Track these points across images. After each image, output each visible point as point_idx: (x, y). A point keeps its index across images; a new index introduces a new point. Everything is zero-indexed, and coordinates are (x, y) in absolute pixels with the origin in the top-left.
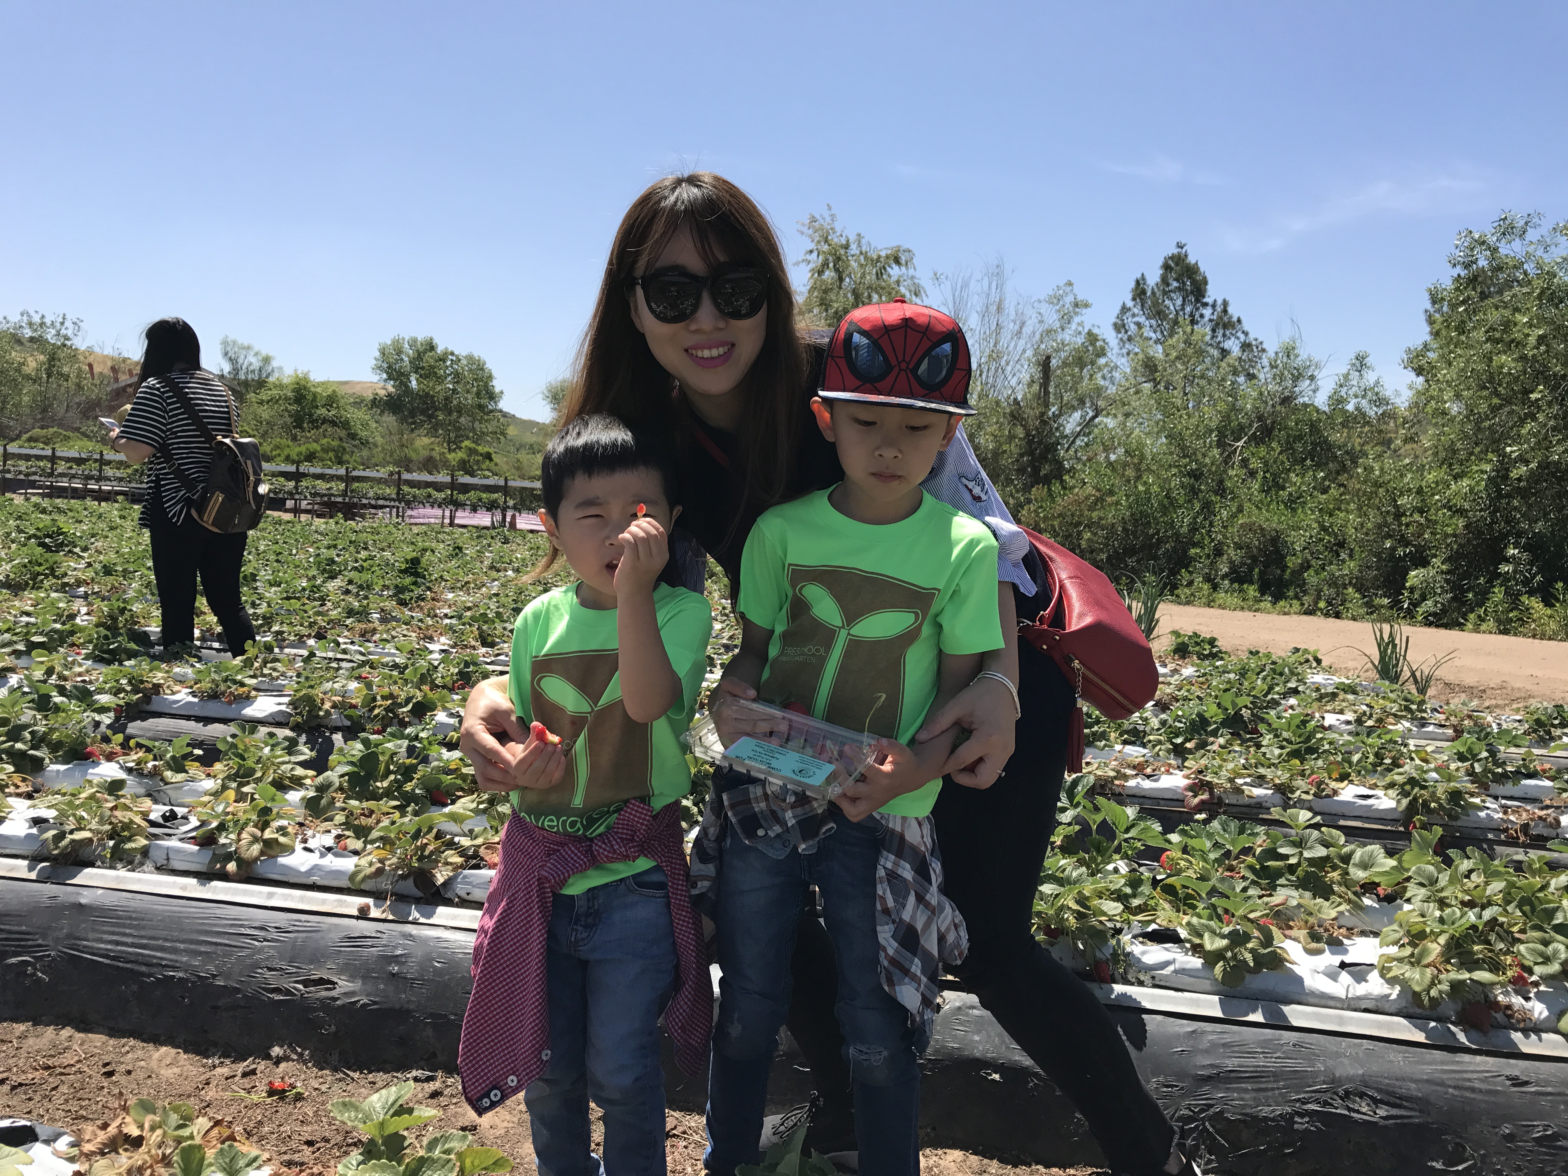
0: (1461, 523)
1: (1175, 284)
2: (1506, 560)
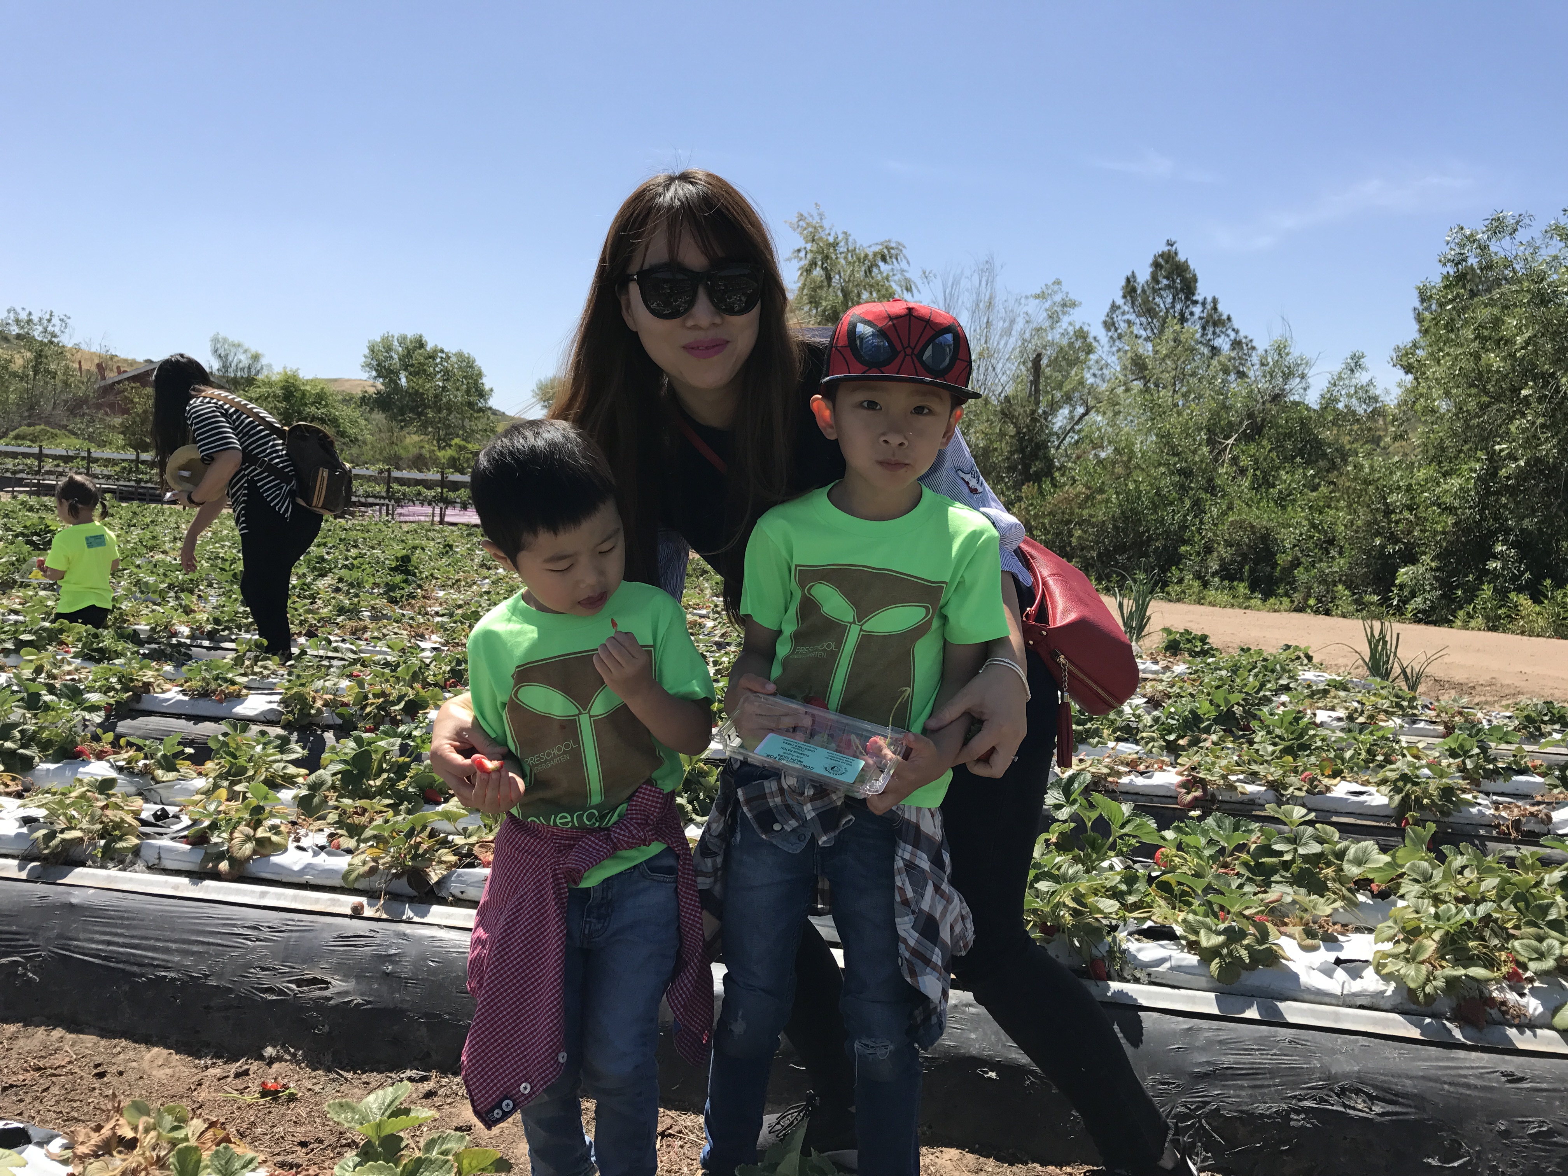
0: (1451, 521)
1: (1165, 282)
2: (1495, 557)
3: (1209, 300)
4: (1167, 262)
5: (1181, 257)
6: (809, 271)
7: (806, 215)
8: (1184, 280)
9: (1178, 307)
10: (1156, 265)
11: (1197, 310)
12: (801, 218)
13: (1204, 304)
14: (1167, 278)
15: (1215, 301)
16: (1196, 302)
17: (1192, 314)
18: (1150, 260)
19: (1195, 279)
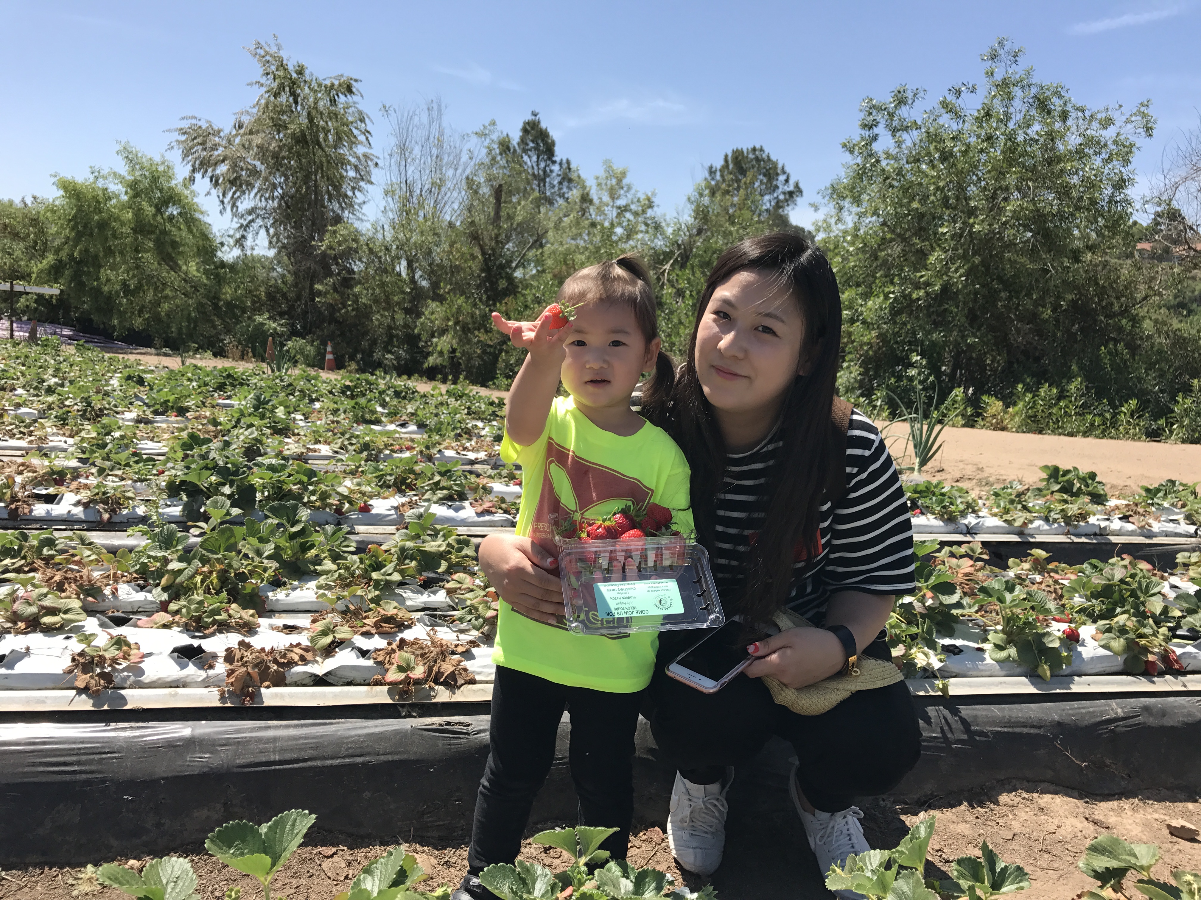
1: (531, 145)
2: (912, 365)
3: (564, 161)
4: (533, 128)
5: (543, 125)
6: (276, 95)
7: (263, 43)
8: (546, 144)
9: (542, 165)
10: (525, 131)
11: (556, 168)
12: (259, 46)
13: (561, 164)
14: (533, 141)
15: (568, 162)
16: (554, 162)
17: (551, 171)
18: (520, 125)
19: (553, 144)
